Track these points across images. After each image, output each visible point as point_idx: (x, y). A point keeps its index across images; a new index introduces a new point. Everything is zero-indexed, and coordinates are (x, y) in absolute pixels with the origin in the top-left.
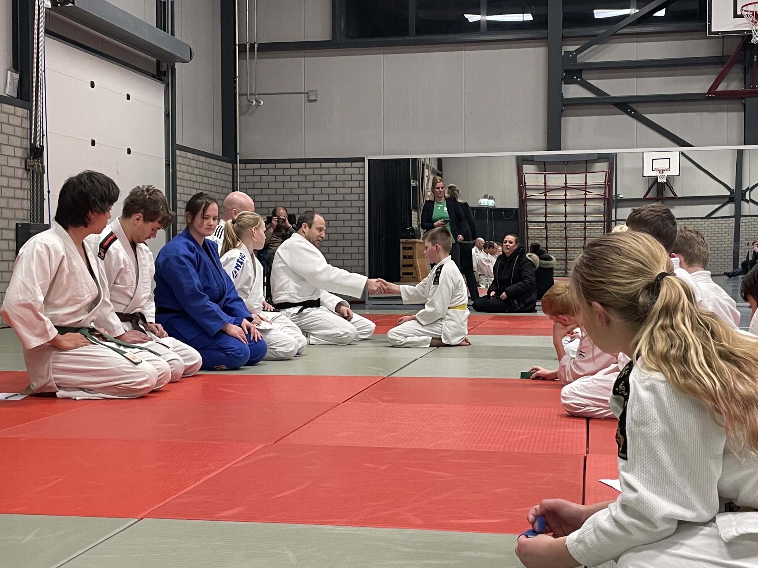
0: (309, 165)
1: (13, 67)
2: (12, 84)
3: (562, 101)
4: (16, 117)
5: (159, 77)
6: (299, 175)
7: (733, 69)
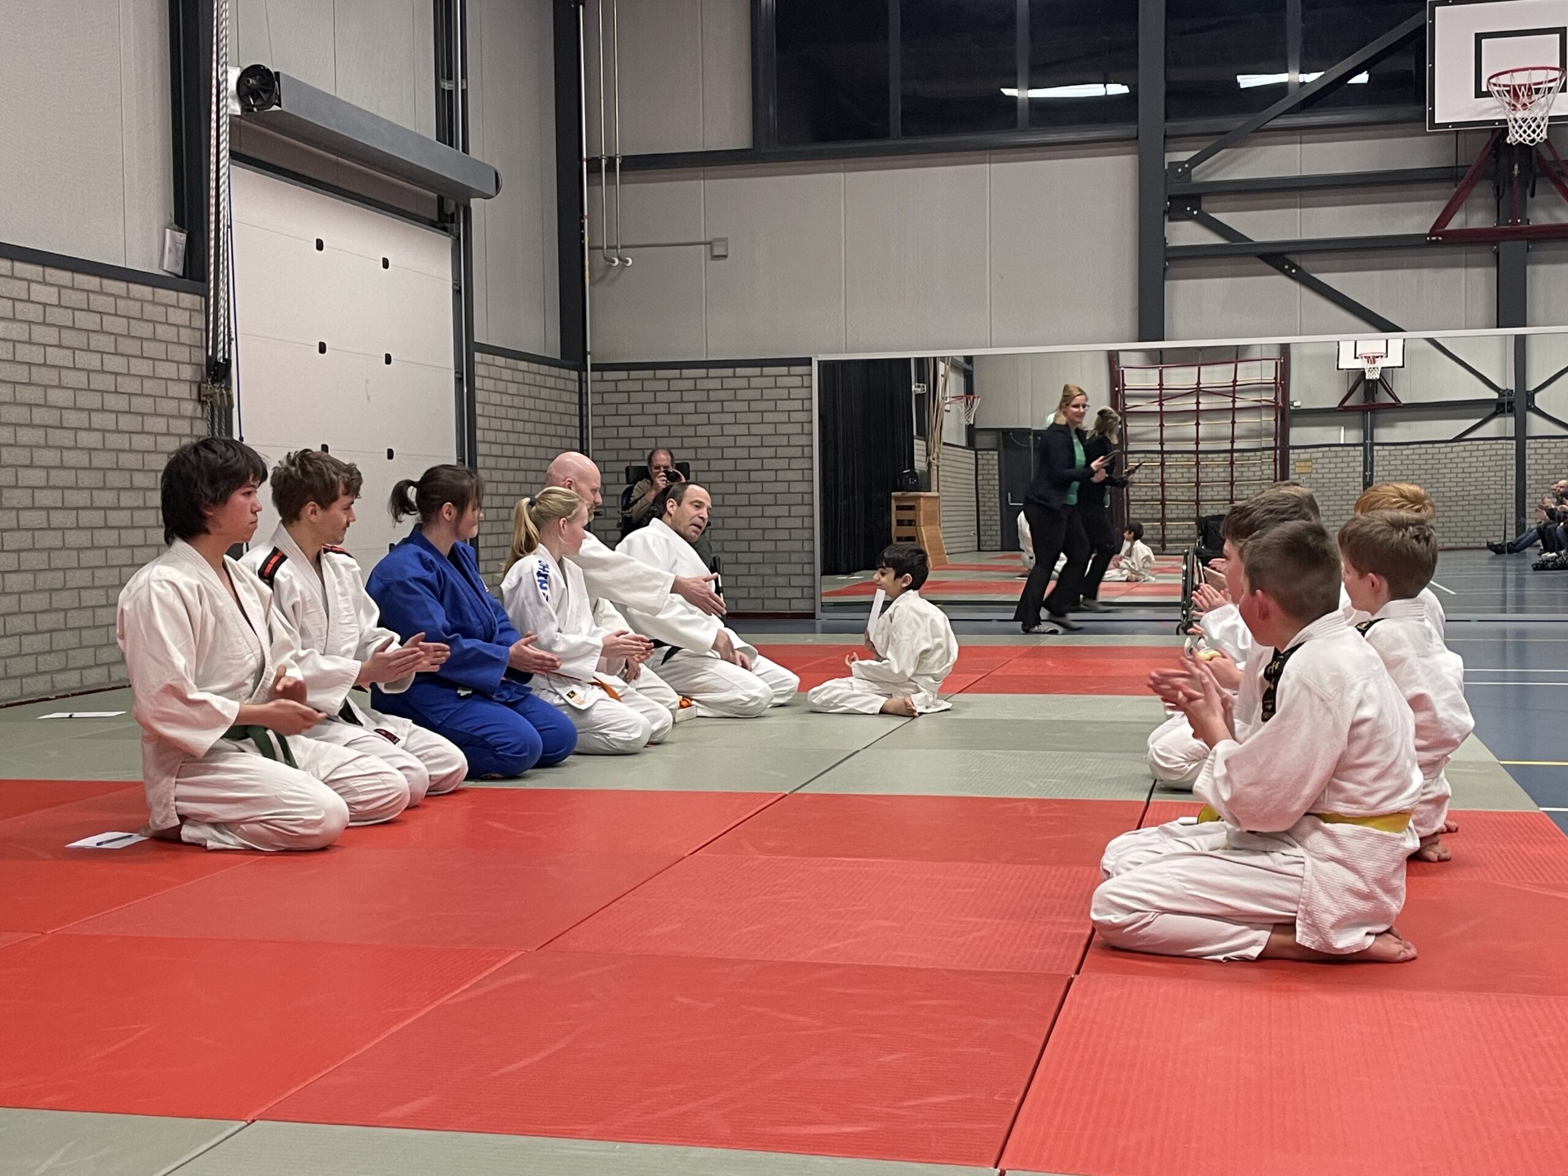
0: (713, 372)
1: (176, 222)
2: (173, 250)
3: (1165, 253)
4: (181, 311)
5: (442, 225)
6: (696, 389)
7: (1476, 190)
